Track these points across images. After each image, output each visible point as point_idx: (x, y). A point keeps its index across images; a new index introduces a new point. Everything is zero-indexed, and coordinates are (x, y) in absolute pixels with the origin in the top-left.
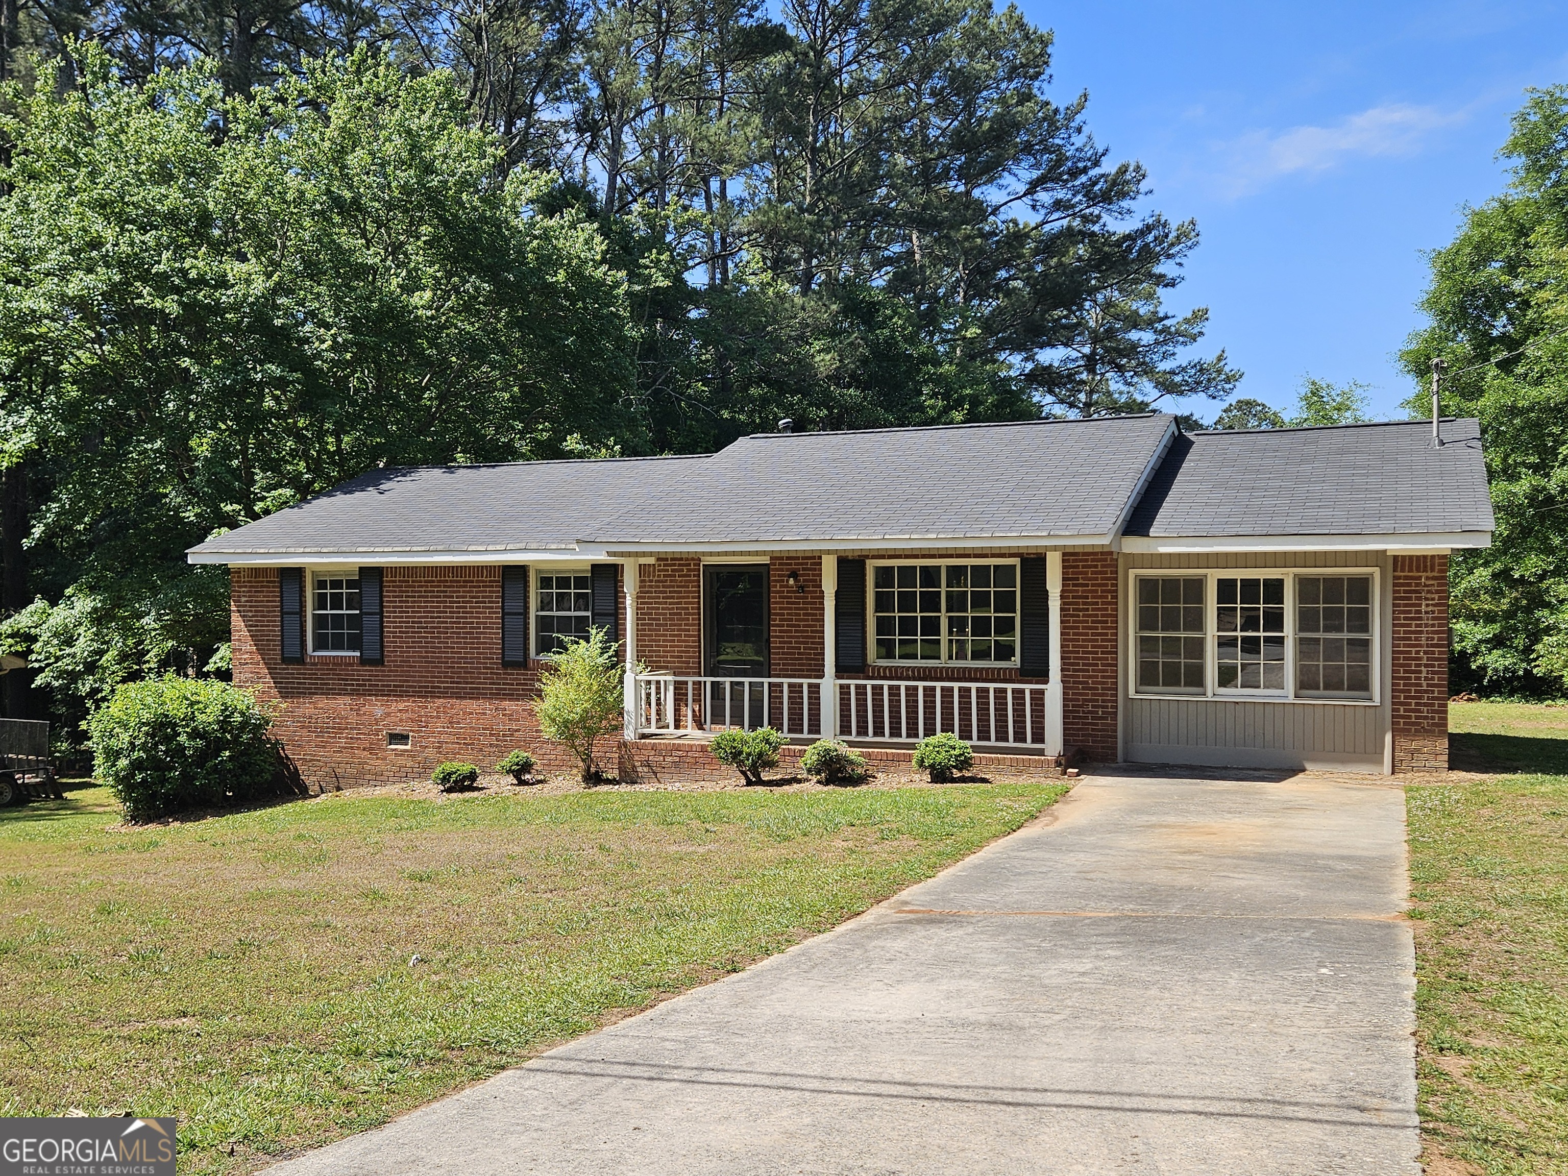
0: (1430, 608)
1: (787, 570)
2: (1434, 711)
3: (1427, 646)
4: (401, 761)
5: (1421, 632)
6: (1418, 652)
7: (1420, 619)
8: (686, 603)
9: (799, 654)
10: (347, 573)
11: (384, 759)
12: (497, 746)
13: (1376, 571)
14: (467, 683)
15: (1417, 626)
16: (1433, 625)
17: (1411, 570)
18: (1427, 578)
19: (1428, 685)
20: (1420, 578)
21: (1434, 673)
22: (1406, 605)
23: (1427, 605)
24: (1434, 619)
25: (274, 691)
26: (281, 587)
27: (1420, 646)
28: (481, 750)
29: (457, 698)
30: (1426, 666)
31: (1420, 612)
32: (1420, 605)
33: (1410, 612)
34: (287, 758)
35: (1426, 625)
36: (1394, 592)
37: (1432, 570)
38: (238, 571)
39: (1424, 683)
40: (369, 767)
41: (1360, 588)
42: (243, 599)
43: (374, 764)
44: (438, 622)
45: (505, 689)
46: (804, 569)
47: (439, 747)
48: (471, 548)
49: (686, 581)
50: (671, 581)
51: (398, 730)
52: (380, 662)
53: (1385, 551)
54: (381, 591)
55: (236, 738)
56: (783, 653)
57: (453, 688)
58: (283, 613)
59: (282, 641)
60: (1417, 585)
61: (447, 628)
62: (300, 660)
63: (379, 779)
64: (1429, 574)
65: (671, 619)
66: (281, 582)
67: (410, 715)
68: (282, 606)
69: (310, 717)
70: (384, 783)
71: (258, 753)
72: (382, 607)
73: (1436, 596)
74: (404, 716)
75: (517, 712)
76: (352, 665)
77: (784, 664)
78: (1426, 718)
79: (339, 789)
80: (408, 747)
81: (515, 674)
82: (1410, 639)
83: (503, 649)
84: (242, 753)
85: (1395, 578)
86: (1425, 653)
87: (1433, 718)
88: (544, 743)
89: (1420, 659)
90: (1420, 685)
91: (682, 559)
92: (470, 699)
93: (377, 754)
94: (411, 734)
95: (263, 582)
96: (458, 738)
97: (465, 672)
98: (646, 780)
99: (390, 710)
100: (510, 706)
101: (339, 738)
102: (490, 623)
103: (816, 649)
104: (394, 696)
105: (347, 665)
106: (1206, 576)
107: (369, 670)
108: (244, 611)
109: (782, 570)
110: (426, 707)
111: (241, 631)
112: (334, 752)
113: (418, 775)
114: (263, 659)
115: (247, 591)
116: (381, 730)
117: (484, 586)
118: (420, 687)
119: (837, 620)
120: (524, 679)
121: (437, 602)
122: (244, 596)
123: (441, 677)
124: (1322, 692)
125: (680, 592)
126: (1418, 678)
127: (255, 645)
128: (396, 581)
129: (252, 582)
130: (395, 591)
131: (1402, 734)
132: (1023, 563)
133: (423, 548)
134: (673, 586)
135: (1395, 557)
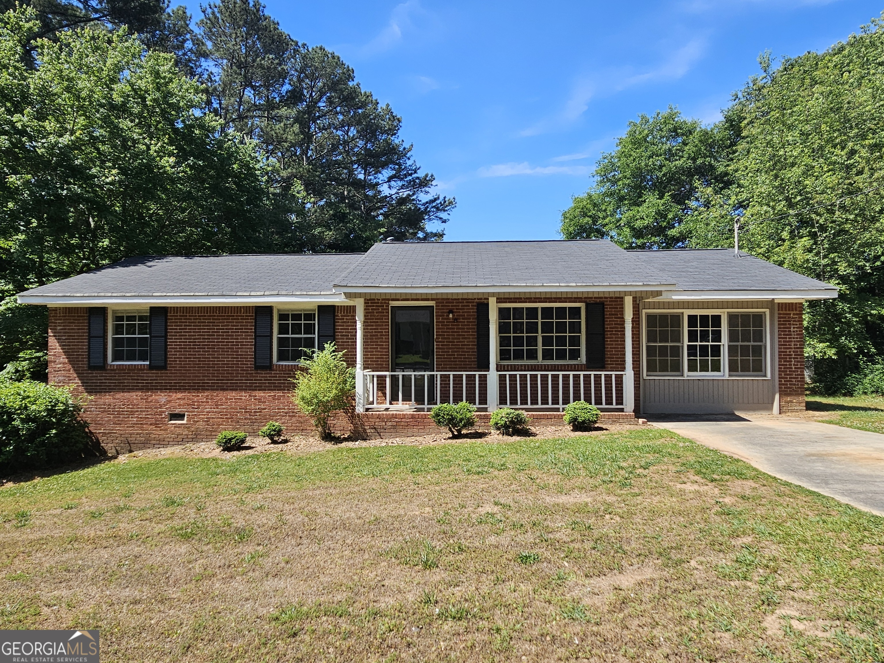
0: (795, 329)
1: (447, 309)
2: (798, 381)
3: (795, 348)
4: (178, 431)
5: (791, 341)
6: (790, 352)
7: (791, 335)
8: (381, 329)
9: (454, 358)
10: (138, 311)
11: (166, 430)
12: (250, 419)
13: (767, 311)
14: (228, 380)
15: (789, 338)
16: (797, 338)
17: (786, 311)
18: (794, 314)
19: (795, 368)
20: (790, 314)
21: (798, 362)
22: (784, 328)
23: (794, 328)
24: (797, 334)
25: (81, 389)
26: (89, 320)
27: (791, 348)
29: (221, 390)
30: (794, 358)
31: (790, 331)
32: (790, 328)
33: (786, 331)
34: (91, 432)
35: (794, 338)
36: (779, 321)
37: (796, 310)
38: (55, 309)
39: (793, 367)
40: (154, 436)
41: (759, 319)
42: (59, 328)
43: (157, 433)
44: (208, 342)
45: (256, 383)
46: (457, 309)
47: (208, 421)
48: (238, 294)
49: (381, 316)
50: (371, 316)
51: (177, 411)
52: (164, 368)
53: (773, 299)
54: (166, 323)
55: (59, 421)
56: (444, 358)
57: (218, 383)
58: (90, 337)
59: (89, 355)
60: (789, 318)
61: (214, 345)
62: (103, 367)
63: (162, 443)
64: (794, 312)
65: (370, 339)
66: (89, 317)
67: (186, 401)
68: (89, 332)
69: (110, 405)
70: (165, 446)
71: (74, 431)
72: (166, 332)
73: (798, 323)
74: (182, 402)
75: (265, 397)
76: (143, 370)
77: (444, 365)
78: (795, 384)
79: (131, 451)
80: (184, 422)
81: (263, 374)
82: (786, 345)
83: (255, 358)
84: (64, 431)
85: (779, 314)
86: (794, 352)
87: (798, 385)
88: (283, 416)
89: (791, 355)
90: (791, 368)
91: (378, 303)
92: (231, 390)
93: (160, 427)
94: (186, 413)
95: (75, 316)
96: (221, 415)
97: (227, 373)
98: (372, 438)
99: (171, 399)
100: (260, 394)
101: (132, 418)
102: (246, 342)
103: (465, 355)
104: (174, 389)
105: (139, 370)
106: (683, 313)
107: (156, 373)
108: (59, 336)
109: (443, 309)
110: (198, 396)
111: (56, 349)
112: (127, 427)
113: (191, 440)
114: (73, 367)
115: (62, 323)
116: (164, 412)
117: (241, 319)
118: (194, 383)
119: (478, 338)
120: (269, 377)
121: (207, 329)
122: (59, 326)
123: (209, 376)
124: (740, 373)
125: (378, 322)
126: (790, 365)
127: (67, 358)
128: (177, 316)
129: (65, 316)
130: (177, 322)
131: (783, 393)
132: (587, 306)
133: (203, 294)
134: (373, 319)
135: (779, 303)
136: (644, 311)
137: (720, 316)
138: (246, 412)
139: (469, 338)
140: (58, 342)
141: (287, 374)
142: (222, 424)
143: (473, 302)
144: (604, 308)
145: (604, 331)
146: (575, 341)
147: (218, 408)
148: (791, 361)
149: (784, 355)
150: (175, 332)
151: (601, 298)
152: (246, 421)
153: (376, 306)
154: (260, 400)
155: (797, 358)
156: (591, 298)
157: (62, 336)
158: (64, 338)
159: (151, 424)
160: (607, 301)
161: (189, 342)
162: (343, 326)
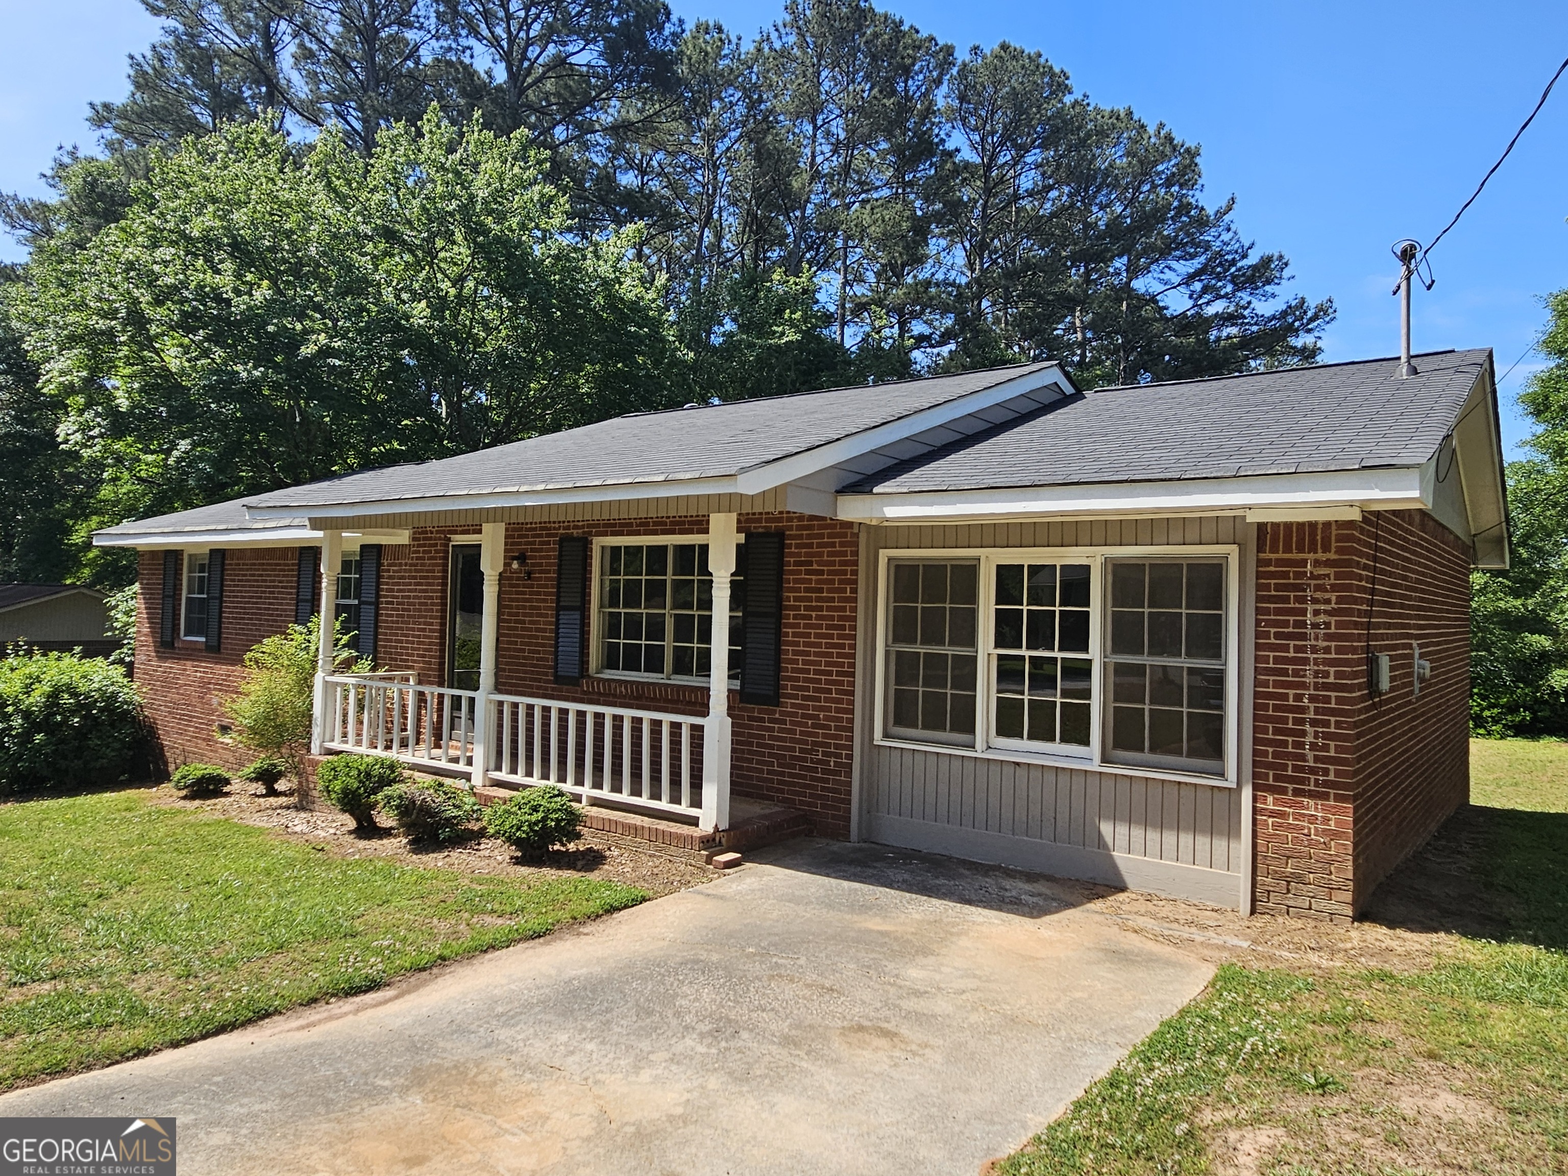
0: (1322, 618)
1: (517, 550)
2: (1327, 809)
3: (1317, 687)
5: (1305, 661)
6: (1299, 698)
7: (1303, 636)
8: (432, 591)
13: (1232, 552)
15: (1298, 649)
16: (1327, 650)
17: (1288, 549)
18: (1317, 563)
19: (1317, 759)
20: (1304, 563)
21: (1327, 736)
22: (1278, 612)
23: (1316, 613)
24: (1329, 637)
26: (164, 570)
27: (1304, 686)
30: (1313, 723)
31: (1304, 624)
32: (1304, 612)
33: (1286, 624)
35: (1314, 650)
36: (1259, 587)
37: (1326, 549)
38: (143, 554)
39: (1310, 755)
41: (1208, 580)
44: (256, 608)
46: (532, 550)
49: (433, 565)
50: (421, 565)
54: (223, 575)
56: (509, 657)
58: (164, 596)
59: (162, 624)
60: (1298, 575)
62: (171, 644)
64: (1321, 556)
65: (419, 610)
66: (165, 565)
68: (164, 589)
72: (222, 591)
73: (1333, 596)
76: (201, 651)
82: (1285, 672)
85: (1260, 562)
86: (1312, 699)
89: (1303, 710)
90: (1303, 758)
91: (431, 538)
103: (539, 652)
106: (981, 560)
109: (513, 551)
119: (558, 615)
121: (257, 586)
124: (1147, 756)
125: (428, 577)
126: (1301, 745)
128: (233, 564)
131: (1272, 844)
132: (746, 541)
135: (1261, 527)
136: (884, 554)
137: (1087, 569)
139: (547, 616)
143: (556, 535)
144: (782, 546)
145: (780, 607)
148: (1304, 733)
149: (1276, 708)
150: (229, 591)
151: (780, 520)
153: (429, 545)
155: (1327, 724)
158: (148, 597)
160: (790, 528)
162: (389, 583)
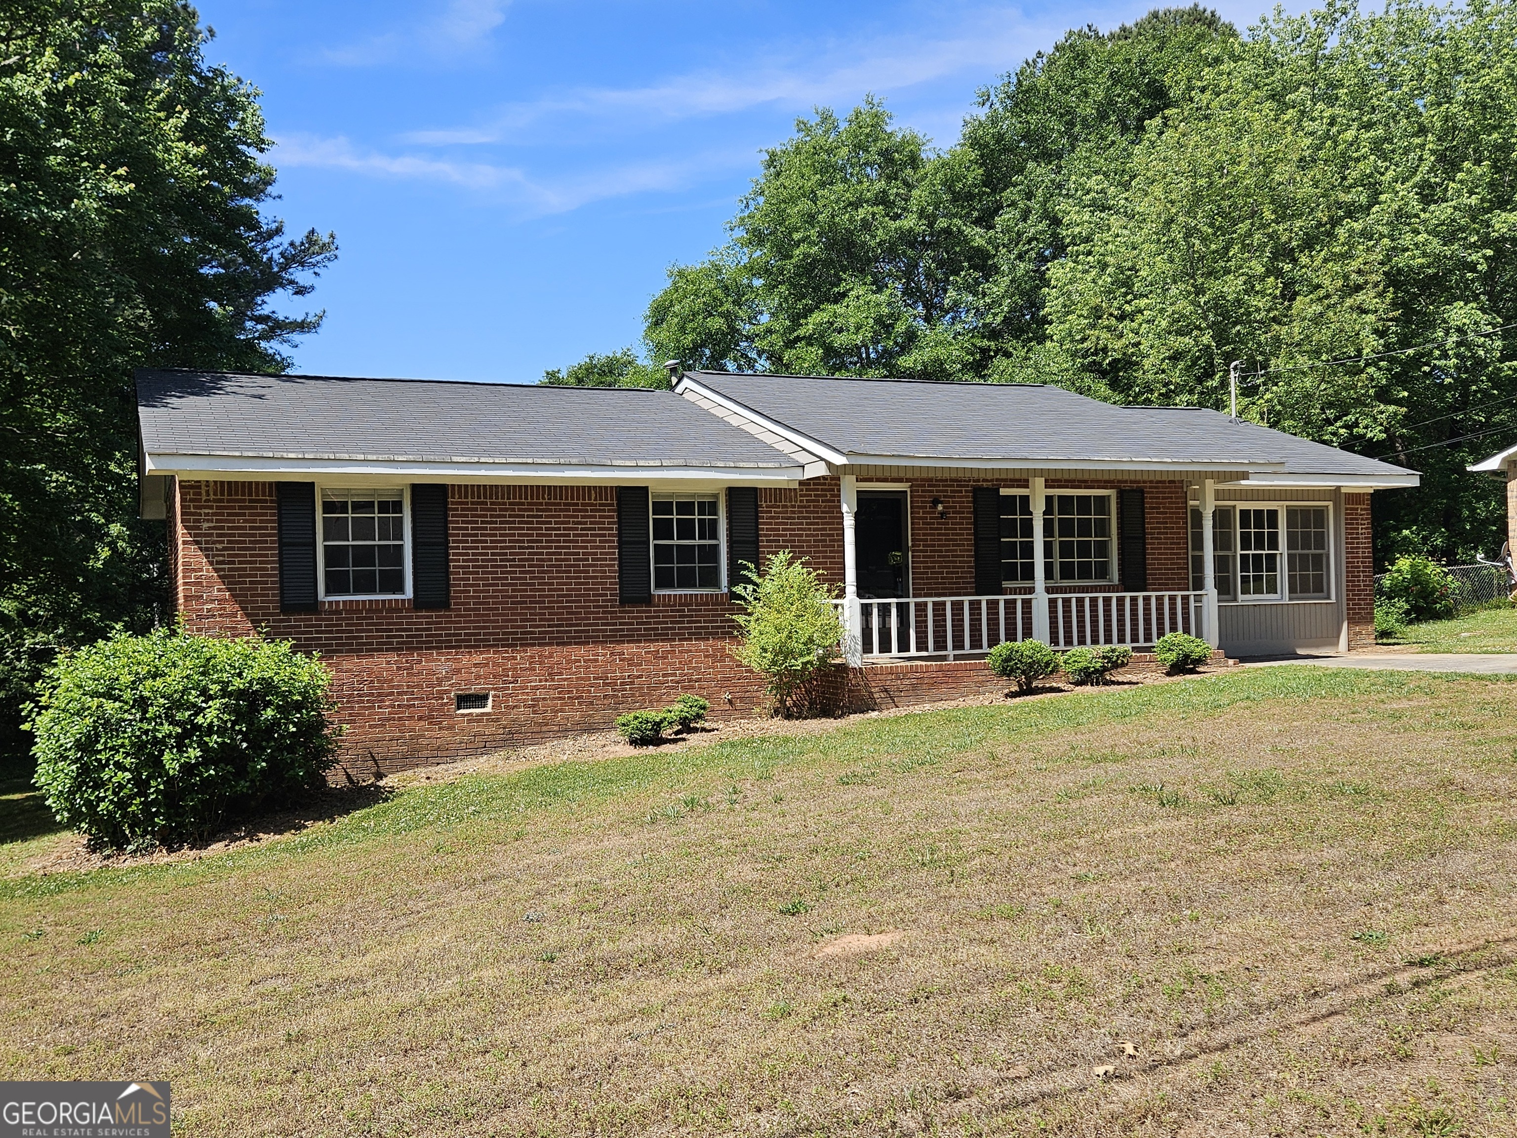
0: (1364, 531)
1: (930, 497)
2: (1367, 604)
3: (1364, 557)
4: (476, 728)
5: (1360, 548)
6: (1359, 562)
7: (1359, 538)
8: (830, 529)
9: (942, 578)
10: (377, 492)
11: (451, 728)
13: (1330, 504)
14: (571, 626)
15: (1357, 543)
17: (1353, 503)
18: (1362, 509)
19: (1364, 585)
20: (1358, 509)
21: (1366, 577)
22: (1351, 528)
23: (1362, 528)
24: (1365, 538)
26: (279, 508)
27: (1358, 557)
28: (592, 703)
29: (558, 644)
30: (1362, 572)
31: (1358, 533)
32: (1358, 528)
33: (1353, 533)
35: (1362, 543)
36: (1346, 519)
37: (1364, 503)
38: (197, 485)
39: (1362, 584)
40: (426, 742)
41: (1319, 515)
42: (206, 525)
43: (432, 735)
44: (530, 554)
45: (623, 630)
46: (945, 496)
47: (534, 706)
49: (830, 507)
50: (814, 507)
51: (473, 689)
52: (446, 606)
53: (1339, 487)
54: (445, 515)
56: (927, 578)
57: (553, 632)
58: (282, 545)
59: (282, 582)
60: (1356, 514)
61: (543, 560)
62: (313, 606)
63: (444, 754)
64: (1363, 506)
65: (815, 546)
66: (279, 502)
67: (491, 669)
68: (280, 535)
70: (450, 759)
72: (449, 535)
73: (1366, 522)
74: (483, 671)
75: (639, 655)
76: (401, 611)
78: (1365, 609)
79: (379, 775)
80: (488, 709)
81: (635, 613)
82: (1354, 553)
83: (621, 583)
85: (1347, 509)
86: (1363, 562)
87: (1369, 609)
88: (673, 688)
89: (1360, 567)
90: (1360, 586)
91: (825, 484)
92: (576, 644)
93: (441, 722)
94: (492, 693)
95: (244, 501)
96: (559, 693)
97: (568, 613)
98: (883, 706)
99: (460, 665)
100: (630, 649)
101: (379, 707)
102: (601, 554)
103: (957, 573)
104: (466, 647)
105: (391, 610)
106: (1234, 507)
107: (427, 617)
108: (207, 542)
109: (925, 497)
110: (515, 658)
111: (202, 570)
112: (370, 726)
113: (501, 743)
114: (243, 609)
115: (214, 514)
116: (447, 692)
117: (592, 511)
118: (504, 634)
119: (976, 545)
120: (647, 617)
121: (528, 529)
122: (208, 521)
123: (535, 620)
124: (1299, 595)
125: (825, 518)
126: (1359, 581)
127: (229, 590)
128: (467, 503)
129: (222, 501)
130: (466, 516)
131: (1352, 621)
132: (1121, 494)
133: (551, 461)
134: (817, 512)
135: (1345, 494)
136: (1189, 503)
137: (1276, 511)
138: (605, 684)
139: (963, 545)
140: (207, 556)
141: (678, 611)
142: (562, 711)
143: (968, 486)
144: (1143, 498)
145: (1144, 533)
146: (1102, 549)
147: (553, 680)
148: (1360, 576)
149: (1352, 567)
150: (464, 535)
151: (1138, 482)
152: (605, 702)
153: (822, 490)
154: (631, 662)
155: (1366, 572)
156: (1126, 482)
157: (214, 542)
158: (219, 546)
159: (420, 718)
161: (493, 554)
162: (771, 524)
